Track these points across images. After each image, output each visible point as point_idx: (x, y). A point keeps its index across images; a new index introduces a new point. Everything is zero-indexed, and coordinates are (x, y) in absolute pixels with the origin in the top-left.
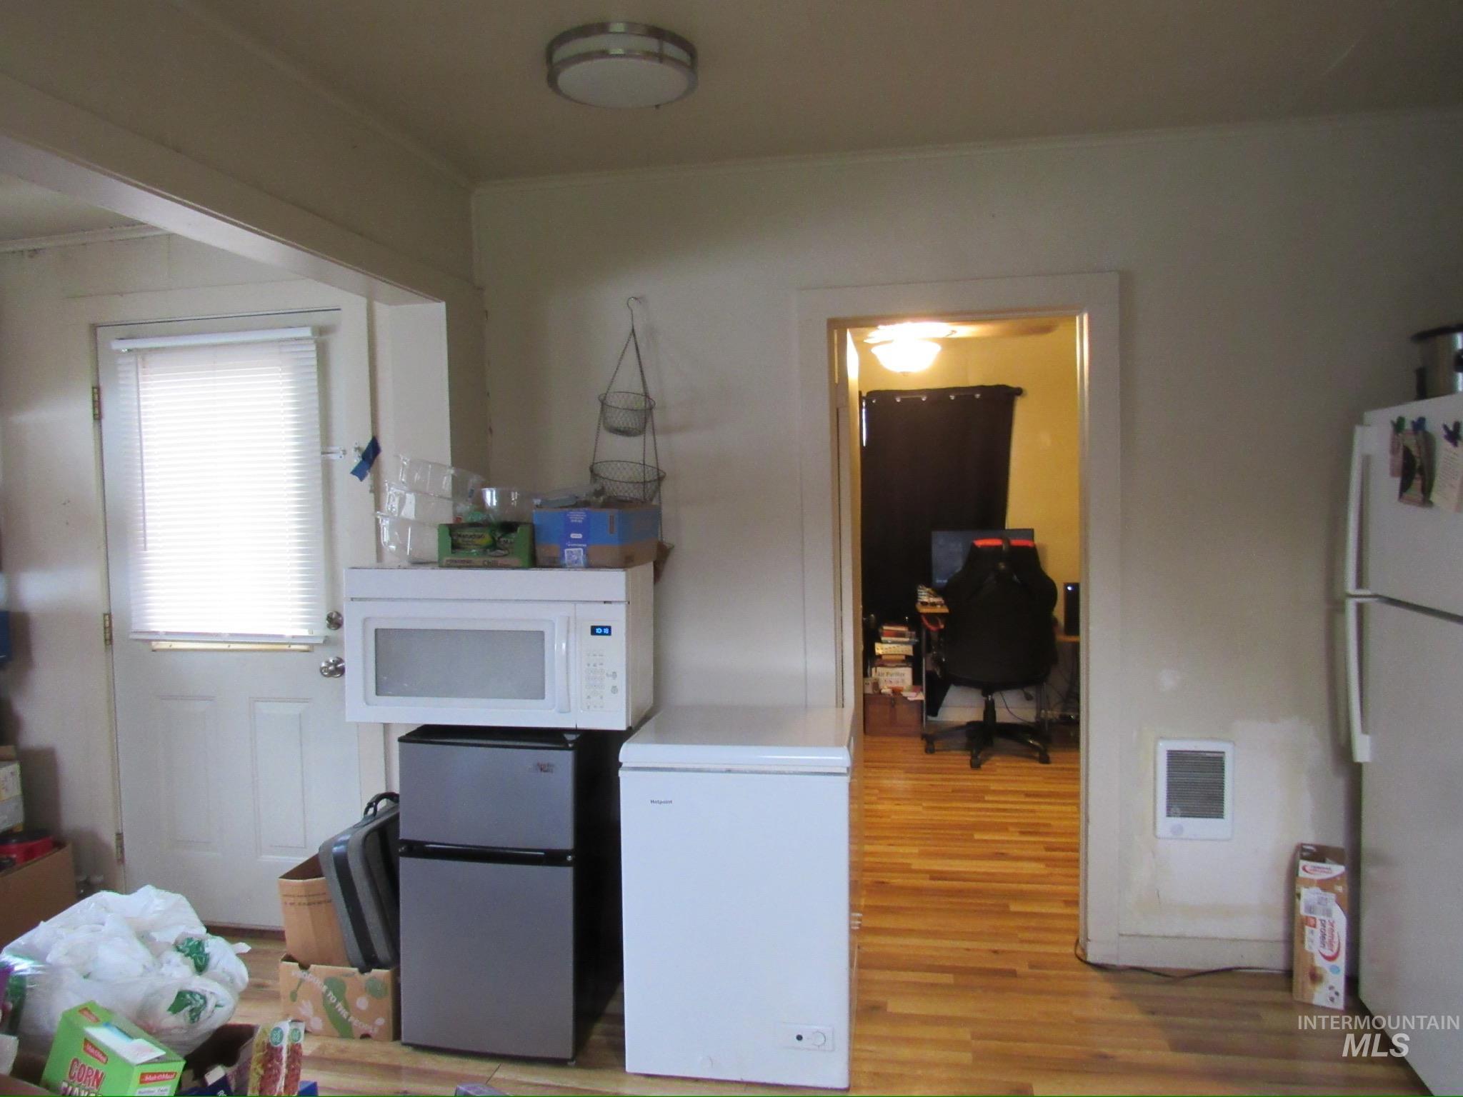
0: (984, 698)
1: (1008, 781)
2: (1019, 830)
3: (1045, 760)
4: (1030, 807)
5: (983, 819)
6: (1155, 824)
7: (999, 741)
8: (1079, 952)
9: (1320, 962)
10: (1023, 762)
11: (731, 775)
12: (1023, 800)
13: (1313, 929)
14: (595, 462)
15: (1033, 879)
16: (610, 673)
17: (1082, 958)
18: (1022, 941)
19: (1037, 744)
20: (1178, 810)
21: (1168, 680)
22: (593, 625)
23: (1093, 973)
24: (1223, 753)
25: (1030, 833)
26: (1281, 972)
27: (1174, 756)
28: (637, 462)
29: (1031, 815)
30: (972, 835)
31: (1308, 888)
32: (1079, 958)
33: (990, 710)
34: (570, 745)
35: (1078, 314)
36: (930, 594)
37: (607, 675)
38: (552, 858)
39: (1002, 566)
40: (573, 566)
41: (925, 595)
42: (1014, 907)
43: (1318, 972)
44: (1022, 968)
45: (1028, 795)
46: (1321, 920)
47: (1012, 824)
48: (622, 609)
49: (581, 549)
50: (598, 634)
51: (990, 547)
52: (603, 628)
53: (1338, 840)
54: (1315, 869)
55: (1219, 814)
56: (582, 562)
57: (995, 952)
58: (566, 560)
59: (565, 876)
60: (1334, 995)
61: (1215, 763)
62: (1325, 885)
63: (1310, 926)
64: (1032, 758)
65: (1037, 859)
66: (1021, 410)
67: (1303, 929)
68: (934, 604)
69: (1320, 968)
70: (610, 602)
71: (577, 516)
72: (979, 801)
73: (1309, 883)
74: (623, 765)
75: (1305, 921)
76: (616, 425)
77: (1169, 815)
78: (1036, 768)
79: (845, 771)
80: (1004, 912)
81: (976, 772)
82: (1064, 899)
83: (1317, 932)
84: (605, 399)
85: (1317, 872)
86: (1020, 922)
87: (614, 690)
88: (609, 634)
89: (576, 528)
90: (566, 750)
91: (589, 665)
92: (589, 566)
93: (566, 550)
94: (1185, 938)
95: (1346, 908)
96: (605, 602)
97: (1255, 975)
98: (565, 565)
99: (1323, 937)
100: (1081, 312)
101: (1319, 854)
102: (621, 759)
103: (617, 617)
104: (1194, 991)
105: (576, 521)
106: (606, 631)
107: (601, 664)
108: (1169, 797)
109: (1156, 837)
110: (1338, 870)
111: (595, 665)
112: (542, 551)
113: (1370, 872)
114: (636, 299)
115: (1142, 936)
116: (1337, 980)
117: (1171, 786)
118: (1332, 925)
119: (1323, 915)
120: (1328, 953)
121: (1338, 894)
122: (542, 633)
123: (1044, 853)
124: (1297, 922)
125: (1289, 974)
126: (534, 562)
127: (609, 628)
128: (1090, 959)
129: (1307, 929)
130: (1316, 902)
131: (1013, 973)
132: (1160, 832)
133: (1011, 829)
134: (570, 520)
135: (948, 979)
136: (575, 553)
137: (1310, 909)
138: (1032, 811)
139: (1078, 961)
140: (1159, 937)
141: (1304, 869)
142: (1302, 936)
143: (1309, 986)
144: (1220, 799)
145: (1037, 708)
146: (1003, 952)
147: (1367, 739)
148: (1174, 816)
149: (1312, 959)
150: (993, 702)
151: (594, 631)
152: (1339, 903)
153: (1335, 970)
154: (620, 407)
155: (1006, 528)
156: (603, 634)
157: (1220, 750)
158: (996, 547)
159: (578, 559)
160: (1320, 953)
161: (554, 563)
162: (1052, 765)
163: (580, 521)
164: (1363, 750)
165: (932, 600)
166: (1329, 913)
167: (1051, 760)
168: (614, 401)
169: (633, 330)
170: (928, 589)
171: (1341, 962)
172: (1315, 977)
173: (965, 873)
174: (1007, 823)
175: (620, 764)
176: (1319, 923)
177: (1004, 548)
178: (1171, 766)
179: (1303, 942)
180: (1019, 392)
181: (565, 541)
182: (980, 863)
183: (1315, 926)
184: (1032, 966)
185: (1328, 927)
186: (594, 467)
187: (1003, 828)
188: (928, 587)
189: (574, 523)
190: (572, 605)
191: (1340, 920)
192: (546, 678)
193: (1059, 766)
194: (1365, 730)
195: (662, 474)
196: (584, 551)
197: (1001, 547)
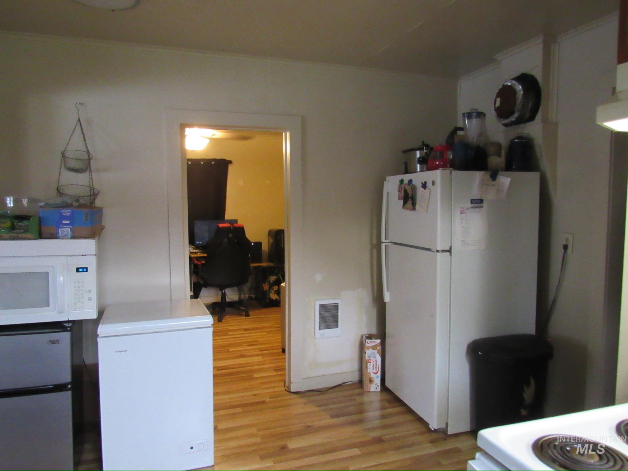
0: (221, 292)
1: (234, 325)
2: (246, 344)
3: (247, 315)
4: (248, 335)
5: (232, 342)
6: (314, 334)
7: (228, 309)
8: (287, 389)
9: (373, 375)
10: (239, 317)
11: (156, 334)
12: (244, 332)
13: (370, 363)
14: (59, 186)
15: (259, 363)
16: (88, 291)
17: (288, 390)
18: (264, 389)
19: (244, 309)
20: (323, 327)
21: (318, 278)
22: (77, 267)
23: (295, 396)
24: (338, 303)
25: (251, 345)
26: (357, 381)
27: (321, 306)
28: (87, 185)
29: (249, 338)
30: (229, 349)
31: (368, 350)
32: (287, 391)
33: (224, 296)
34: (69, 329)
35: (284, 132)
36: (193, 248)
37: (86, 292)
38: (59, 388)
39: (231, 235)
40: (65, 237)
41: (191, 249)
42: (256, 375)
43: (372, 379)
44: (267, 399)
45: (246, 330)
46: (373, 360)
47: (244, 343)
48: (94, 259)
49: (69, 229)
50: (80, 272)
51: (225, 227)
52: (83, 268)
53: (374, 331)
54: (371, 342)
55: (337, 326)
56: (70, 236)
57: (255, 395)
58: (60, 235)
59: (67, 397)
60: (377, 387)
61: (335, 308)
62: (374, 348)
63: (369, 363)
64: (242, 315)
65: (258, 355)
66: (231, 170)
67: (367, 364)
68: (196, 253)
69: (373, 377)
70: (85, 255)
71: (67, 212)
72: (225, 336)
73: (369, 348)
74: (100, 336)
75: (368, 361)
76: (72, 166)
77: (320, 329)
78: (245, 319)
79: (211, 325)
80: (251, 378)
81: (220, 323)
82: (274, 369)
83: (372, 364)
84: (63, 153)
85: (372, 343)
86: (260, 381)
87: (90, 299)
88: (87, 271)
89: (66, 218)
90: (66, 331)
91: (75, 288)
92: (73, 237)
93: (60, 229)
94: (326, 375)
95: (381, 355)
96: (82, 255)
97: (349, 385)
98: (59, 237)
99: (374, 365)
100: (286, 131)
101: (370, 337)
102: (99, 333)
103: (91, 263)
104: (332, 395)
105: (66, 215)
106: (85, 270)
107: (82, 287)
108: (320, 323)
109: (315, 338)
110: (379, 341)
111: (79, 287)
112: (45, 230)
113: (388, 341)
114: (80, 104)
115: (311, 378)
116: (378, 381)
117: (320, 318)
118: (376, 361)
119: (373, 358)
120: (375, 372)
121: (378, 350)
122: (47, 273)
123: (259, 353)
124: (364, 362)
125: (361, 383)
126: (41, 236)
127: (87, 268)
128: (292, 390)
129: (368, 364)
130: (371, 354)
131: (263, 402)
132: (317, 336)
133: (244, 345)
134: (62, 214)
135: (239, 410)
136: (66, 230)
137: (369, 357)
138: (250, 336)
139: (287, 392)
140: (317, 377)
141: (367, 343)
142: (367, 367)
143: (369, 385)
144: (337, 321)
145: (239, 294)
146: (258, 394)
147: (388, 293)
148: (322, 329)
149: (370, 375)
150: (225, 293)
151: (78, 270)
152: (378, 353)
153: (377, 377)
154: (72, 158)
155: (225, 219)
156: (83, 271)
157: (336, 303)
158: (228, 227)
159: (67, 234)
160: (373, 372)
161: (53, 236)
162: (251, 317)
163: (68, 215)
164: (387, 298)
165: (197, 251)
166: (375, 357)
167: (250, 315)
168: (68, 154)
169: (79, 120)
170: (193, 246)
171: (379, 374)
172: (371, 381)
173: (230, 365)
174: (241, 342)
175: (98, 335)
176: (372, 361)
177: (231, 227)
178: (320, 311)
179: (367, 369)
180: (230, 162)
181: (59, 225)
182: (234, 360)
183: (371, 363)
184: (270, 398)
185: (375, 362)
186: (59, 188)
187: (240, 345)
188: (192, 245)
189: (64, 216)
190: (64, 258)
191: (379, 359)
192: (50, 295)
193: (254, 317)
194: (388, 291)
195: (96, 192)
196: (70, 230)
197: (230, 227)
